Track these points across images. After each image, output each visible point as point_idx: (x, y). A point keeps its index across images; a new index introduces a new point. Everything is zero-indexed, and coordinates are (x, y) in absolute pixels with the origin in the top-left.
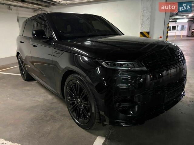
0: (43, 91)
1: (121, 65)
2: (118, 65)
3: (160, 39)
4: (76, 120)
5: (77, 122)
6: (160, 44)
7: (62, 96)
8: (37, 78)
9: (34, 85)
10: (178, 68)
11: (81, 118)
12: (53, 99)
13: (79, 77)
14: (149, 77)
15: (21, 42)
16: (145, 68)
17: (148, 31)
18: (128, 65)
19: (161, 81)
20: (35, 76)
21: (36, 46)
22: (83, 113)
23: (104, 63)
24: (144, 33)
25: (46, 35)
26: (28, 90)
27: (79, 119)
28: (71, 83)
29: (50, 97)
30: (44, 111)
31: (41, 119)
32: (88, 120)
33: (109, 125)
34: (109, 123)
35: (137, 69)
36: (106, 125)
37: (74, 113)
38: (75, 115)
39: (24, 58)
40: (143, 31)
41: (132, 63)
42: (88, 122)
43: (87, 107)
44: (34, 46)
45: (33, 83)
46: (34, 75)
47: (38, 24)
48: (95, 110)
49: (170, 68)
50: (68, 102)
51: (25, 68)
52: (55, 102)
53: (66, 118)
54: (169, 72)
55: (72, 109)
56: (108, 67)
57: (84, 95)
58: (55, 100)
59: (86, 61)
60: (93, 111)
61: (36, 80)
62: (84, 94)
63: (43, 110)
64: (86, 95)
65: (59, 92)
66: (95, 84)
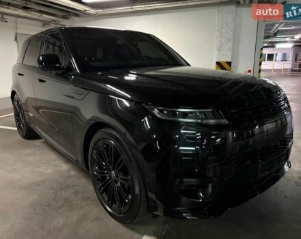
0: (52, 156)
1: (185, 115)
2: (180, 115)
3: (249, 74)
4: (108, 208)
5: (109, 210)
6: (249, 81)
7: (84, 165)
8: (43, 134)
9: (38, 146)
10: (280, 122)
11: (116, 204)
12: (69, 171)
13: (115, 133)
14: (231, 135)
15: (20, 74)
16: (225, 121)
17: (229, 61)
18: (196, 116)
19: (251, 143)
20: (40, 131)
21: (45, 81)
22: (120, 195)
23: (156, 111)
24: (223, 64)
25: (60, 64)
26: (29, 155)
27: (112, 205)
28: (100, 143)
29: (64, 167)
30: (53, 191)
31: (47, 204)
32: (127, 207)
33: (164, 216)
34: (164, 213)
35: (212, 122)
36: (158, 216)
37: (104, 195)
38: (107, 199)
39: (23, 100)
40: (220, 61)
41: (204, 112)
42: (127, 212)
43: (127, 184)
44: (41, 81)
45: (37, 142)
46: (38, 130)
47: (50, 45)
48: (140, 190)
49: (266, 121)
50: (95, 176)
51: (24, 117)
52: (73, 176)
53: (90, 203)
54: (265, 127)
55: (101, 188)
56: (163, 118)
57: (122, 165)
58: (73, 173)
59: (126, 107)
60: (137, 191)
61: (41, 139)
62: (121, 162)
63: (52, 188)
64: (125, 165)
65: (80, 158)
66: (141, 147)
